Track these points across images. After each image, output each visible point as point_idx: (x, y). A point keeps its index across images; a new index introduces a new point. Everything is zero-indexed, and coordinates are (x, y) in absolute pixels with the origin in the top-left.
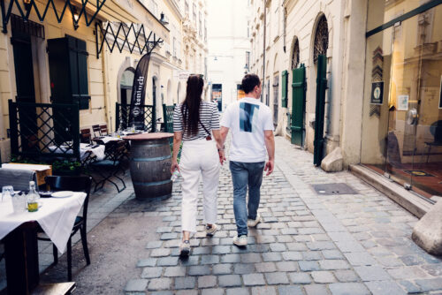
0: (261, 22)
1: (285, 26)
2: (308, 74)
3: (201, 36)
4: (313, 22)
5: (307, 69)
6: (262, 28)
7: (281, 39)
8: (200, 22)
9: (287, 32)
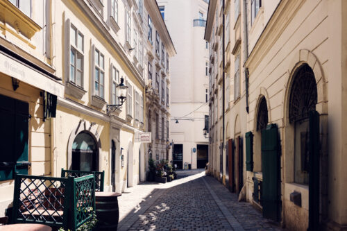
0: (220, 87)
1: (247, 86)
2: (283, 136)
3: (163, 102)
4: (287, 76)
5: (281, 130)
6: (220, 93)
7: (243, 100)
8: (163, 89)
9: (250, 93)
